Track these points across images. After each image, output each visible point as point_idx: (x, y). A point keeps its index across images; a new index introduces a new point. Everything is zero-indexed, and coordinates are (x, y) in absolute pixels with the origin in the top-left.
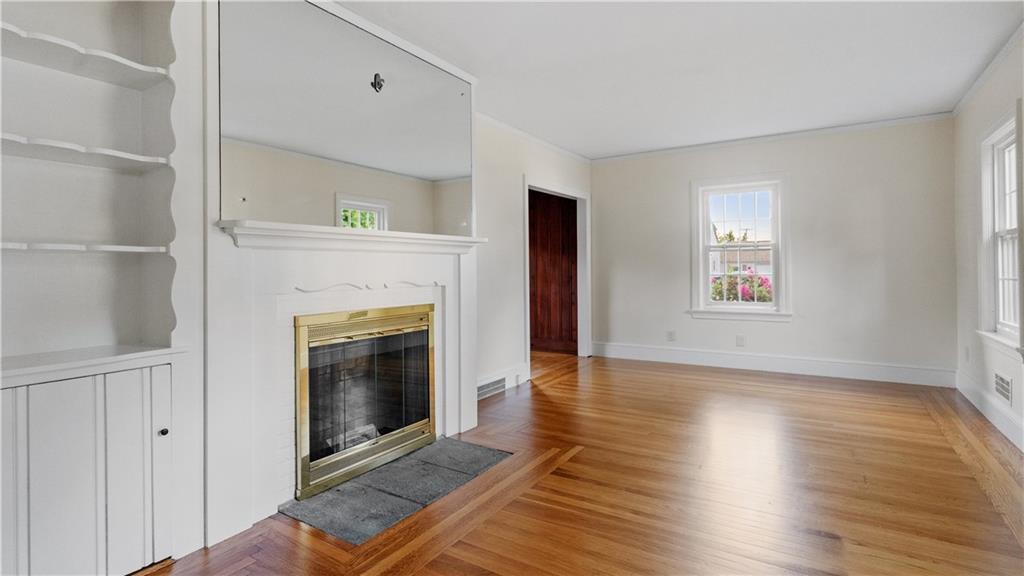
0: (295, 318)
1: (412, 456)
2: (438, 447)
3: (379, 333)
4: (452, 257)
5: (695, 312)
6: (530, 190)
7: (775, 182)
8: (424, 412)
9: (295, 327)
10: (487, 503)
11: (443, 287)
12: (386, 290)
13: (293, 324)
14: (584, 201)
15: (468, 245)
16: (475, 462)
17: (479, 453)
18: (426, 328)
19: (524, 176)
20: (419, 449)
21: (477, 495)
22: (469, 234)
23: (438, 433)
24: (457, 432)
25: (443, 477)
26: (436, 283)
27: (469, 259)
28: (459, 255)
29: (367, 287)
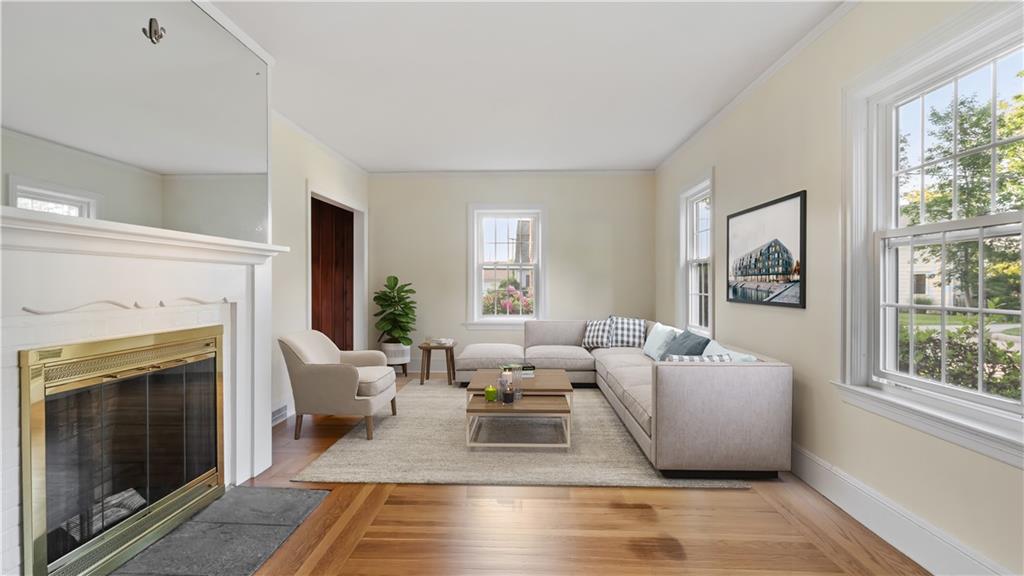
0: (19, 353)
1: (197, 519)
2: (231, 500)
3: (153, 367)
4: (244, 267)
5: (470, 324)
6: (313, 199)
7: (537, 211)
8: (211, 459)
9: (20, 368)
10: (327, 554)
11: (234, 305)
12: (162, 308)
13: (16, 364)
14: (362, 213)
15: (262, 255)
16: (289, 510)
17: (289, 497)
18: (213, 355)
19: (307, 181)
20: (204, 508)
21: (312, 548)
22: (264, 240)
23: (227, 482)
24: (249, 477)
25: (255, 537)
26: (225, 299)
27: (264, 272)
28: (253, 266)
29: (136, 305)
